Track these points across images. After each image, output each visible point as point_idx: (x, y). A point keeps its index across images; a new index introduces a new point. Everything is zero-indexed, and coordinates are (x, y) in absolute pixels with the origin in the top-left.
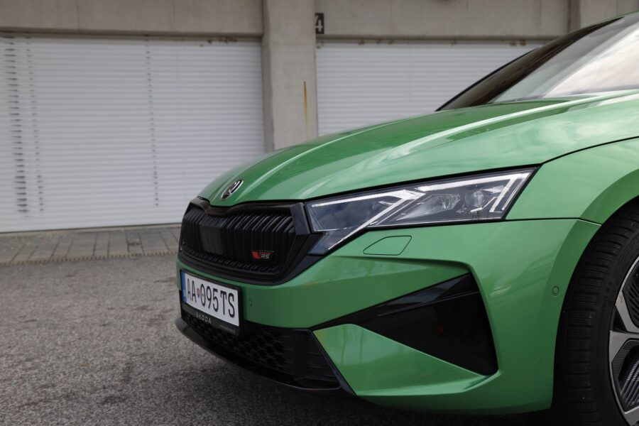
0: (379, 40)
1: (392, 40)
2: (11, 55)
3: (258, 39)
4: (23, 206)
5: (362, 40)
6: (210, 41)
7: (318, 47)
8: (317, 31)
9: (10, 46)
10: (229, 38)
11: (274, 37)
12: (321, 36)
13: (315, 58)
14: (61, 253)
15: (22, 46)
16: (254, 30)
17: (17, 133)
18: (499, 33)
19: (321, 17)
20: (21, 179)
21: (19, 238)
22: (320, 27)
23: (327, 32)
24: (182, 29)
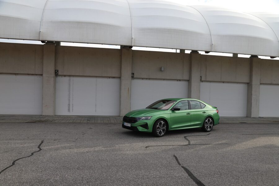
0: (147, 79)
2: (70, 80)
3: (120, 78)
4: (69, 110)
6: (109, 78)
7: (132, 80)
8: (132, 77)
9: (69, 78)
10: (113, 77)
14: (75, 121)
15: (72, 78)
16: (119, 76)
19: (133, 74)
20: (69, 105)
21: (68, 117)
23: (134, 77)
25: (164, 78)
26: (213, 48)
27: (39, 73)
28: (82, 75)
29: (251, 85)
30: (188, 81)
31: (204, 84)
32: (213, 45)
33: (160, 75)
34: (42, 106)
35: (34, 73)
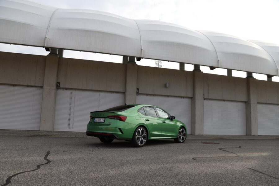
0: (151, 95)
1: (154, 95)
2: (71, 94)
3: (124, 93)
4: (69, 126)
5: (147, 95)
6: (113, 93)
9: (71, 92)
10: (117, 92)
11: (127, 93)
12: (138, 93)
13: (136, 98)
15: (74, 92)
17: (70, 110)
18: (178, 95)
19: (138, 89)
20: (69, 120)
21: (68, 133)
22: (138, 91)
23: (139, 92)
24: (108, 90)
25: (168, 95)
26: (219, 64)
27: (40, 85)
28: (85, 88)
29: (250, 104)
30: (191, 98)
31: (206, 102)
32: (219, 61)
33: (164, 91)
34: (40, 120)
35: (34, 85)
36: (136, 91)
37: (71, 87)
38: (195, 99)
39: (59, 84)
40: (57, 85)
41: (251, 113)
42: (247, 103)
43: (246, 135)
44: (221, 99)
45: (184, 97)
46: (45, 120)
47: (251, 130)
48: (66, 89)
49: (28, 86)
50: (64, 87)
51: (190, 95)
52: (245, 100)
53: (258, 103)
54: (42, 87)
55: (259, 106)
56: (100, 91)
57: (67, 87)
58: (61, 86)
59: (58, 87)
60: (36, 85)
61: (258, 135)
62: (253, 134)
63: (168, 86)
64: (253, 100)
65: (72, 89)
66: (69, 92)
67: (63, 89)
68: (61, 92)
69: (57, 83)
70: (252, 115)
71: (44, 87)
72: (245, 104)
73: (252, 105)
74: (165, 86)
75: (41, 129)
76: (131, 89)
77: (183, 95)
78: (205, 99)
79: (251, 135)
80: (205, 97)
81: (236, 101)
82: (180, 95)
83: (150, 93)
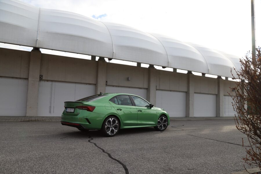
0: (116, 86)
1: (118, 86)
2: (52, 85)
3: (95, 85)
4: (50, 112)
5: (113, 86)
6: (87, 84)
7: (106, 87)
9: (52, 83)
10: (90, 84)
11: (99, 85)
12: (107, 85)
13: (105, 89)
15: (54, 83)
16: (95, 83)
17: (51, 98)
18: (137, 87)
19: (107, 82)
20: (50, 107)
23: (108, 84)
24: (83, 82)
25: (130, 86)
26: (169, 65)
27: (25, 77)
28: (64, 81)
29: (189, 93)
30: (147, 89)
31: (158, 92)
32: (169, 63)
33: (127, 84)
34: (26, 107)
35: (19, 77)
36: (105, 83)
37: (51, 79)
38: (149, 90)
39: (42, 76)
40: (40, 77)
41: (189, 100)
42: (187, 93)
43: (186, 117)
44: (169, 90)
45: (141, 88)
46: (30, 107)
47: (189, 113)
48: (48, 81)
49: (13, 78)
50: (46, 79)
51: (146, 87)
52: (186, 90)
53: (195, 93)
54: (27, 79)
55: (195, 95)
56: (76, 83)
57: (48, 79)
58: (44, 78)
59: (41, 79)
60: (21, 77)
61: (194, 117)
62: (190, 116)
63: (130, 79)
64: (191, 91)
65: (52, 81)
66: (49, 83)
67: (45, 80)
68: (43, 83)
69: (40, 75)
70: (190, 102)
71: (29, 79)
72: (185, 93)
73: (190, 94)
74: (128, 79)
75: (27, 115)
76: (101, 81)
77: (140, 87)
78: (157, 90)
79: (189, 117)
80: (157, 88)
81: (179, 91)
82: (138, 87)
83: (116, 85)
